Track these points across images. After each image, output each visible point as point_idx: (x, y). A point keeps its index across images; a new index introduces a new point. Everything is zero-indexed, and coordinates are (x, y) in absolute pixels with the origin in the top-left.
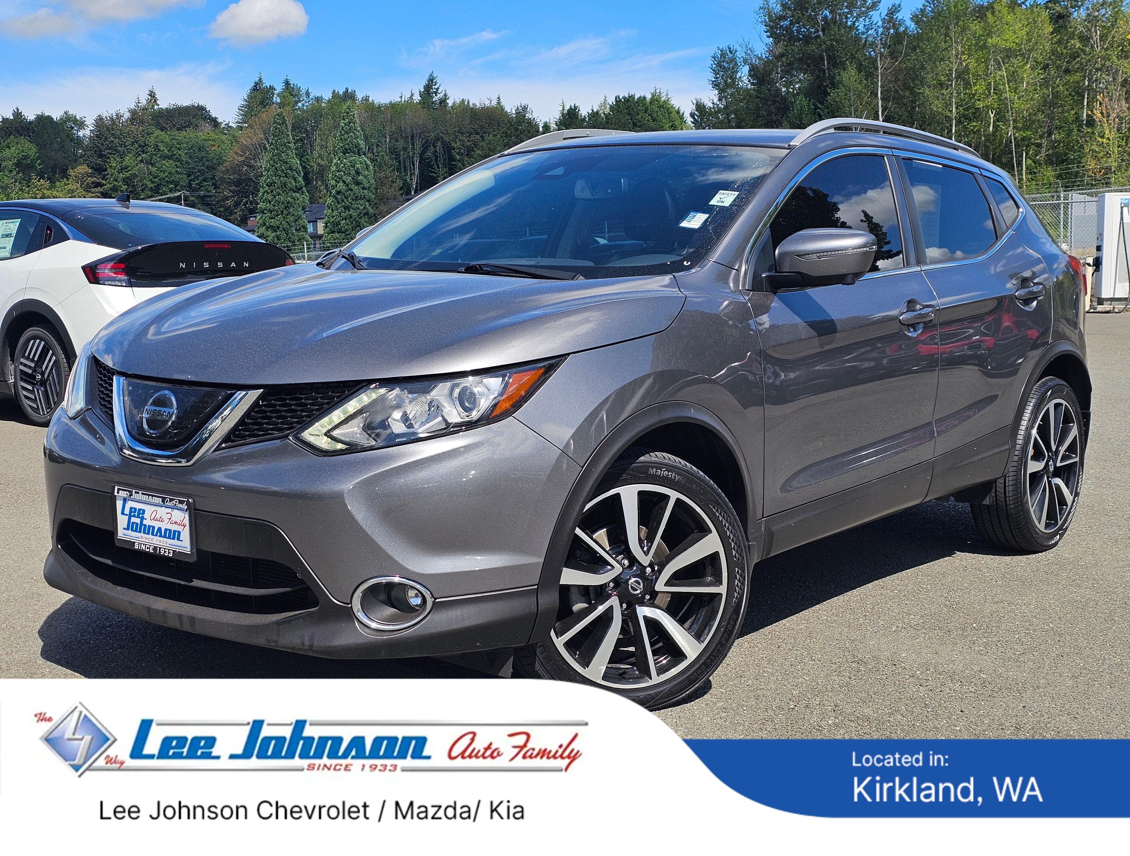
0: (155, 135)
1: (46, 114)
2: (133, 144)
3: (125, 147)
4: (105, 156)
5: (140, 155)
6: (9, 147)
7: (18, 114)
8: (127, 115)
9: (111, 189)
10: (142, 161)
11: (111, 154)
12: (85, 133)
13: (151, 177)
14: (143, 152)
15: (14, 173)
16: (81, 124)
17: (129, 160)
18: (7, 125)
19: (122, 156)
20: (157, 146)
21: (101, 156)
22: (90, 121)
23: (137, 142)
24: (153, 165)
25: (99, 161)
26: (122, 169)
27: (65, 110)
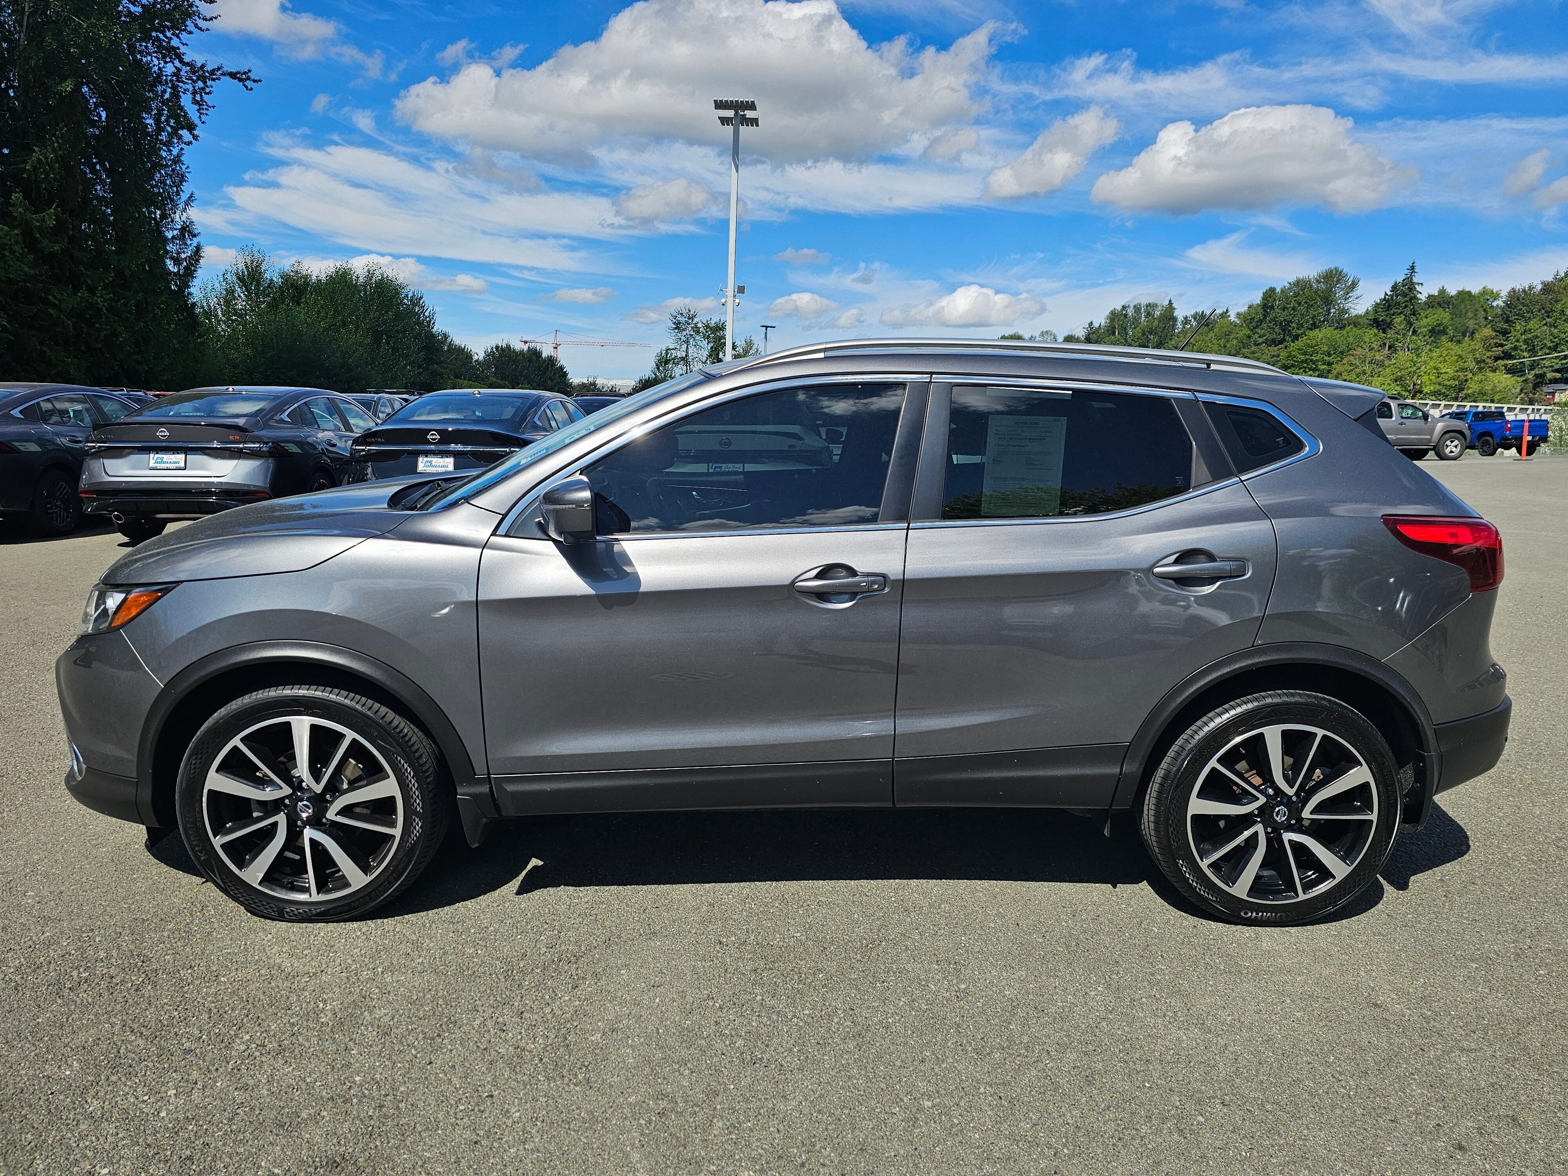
0: (1563, 302)
1: (1467, 290)
2: (1540, 310)
3: (1532, 313)
4: (1511, 321)
5: (1544, 319)
6: (1427, 318)
7: (1442, 291)
8: (1539, 287)
9: (1511, 348)
10: (1546, 324)
11: (1517, 319)
12: (1499, 303)
13: (1551, 337)
14: (1548, 317)
15: (1427, 337)
16: (1496, 296)
17: (1532, 324)
18: (1431, 300)
19: (1527, 321)
20: (1563, 311)
21: (1507, 321)
22: (1504, 294)
23: (1544, 309)
24: (1555, 327)
25: (1505, 326)
26: (1525, 332)
27: (1483, 286)
